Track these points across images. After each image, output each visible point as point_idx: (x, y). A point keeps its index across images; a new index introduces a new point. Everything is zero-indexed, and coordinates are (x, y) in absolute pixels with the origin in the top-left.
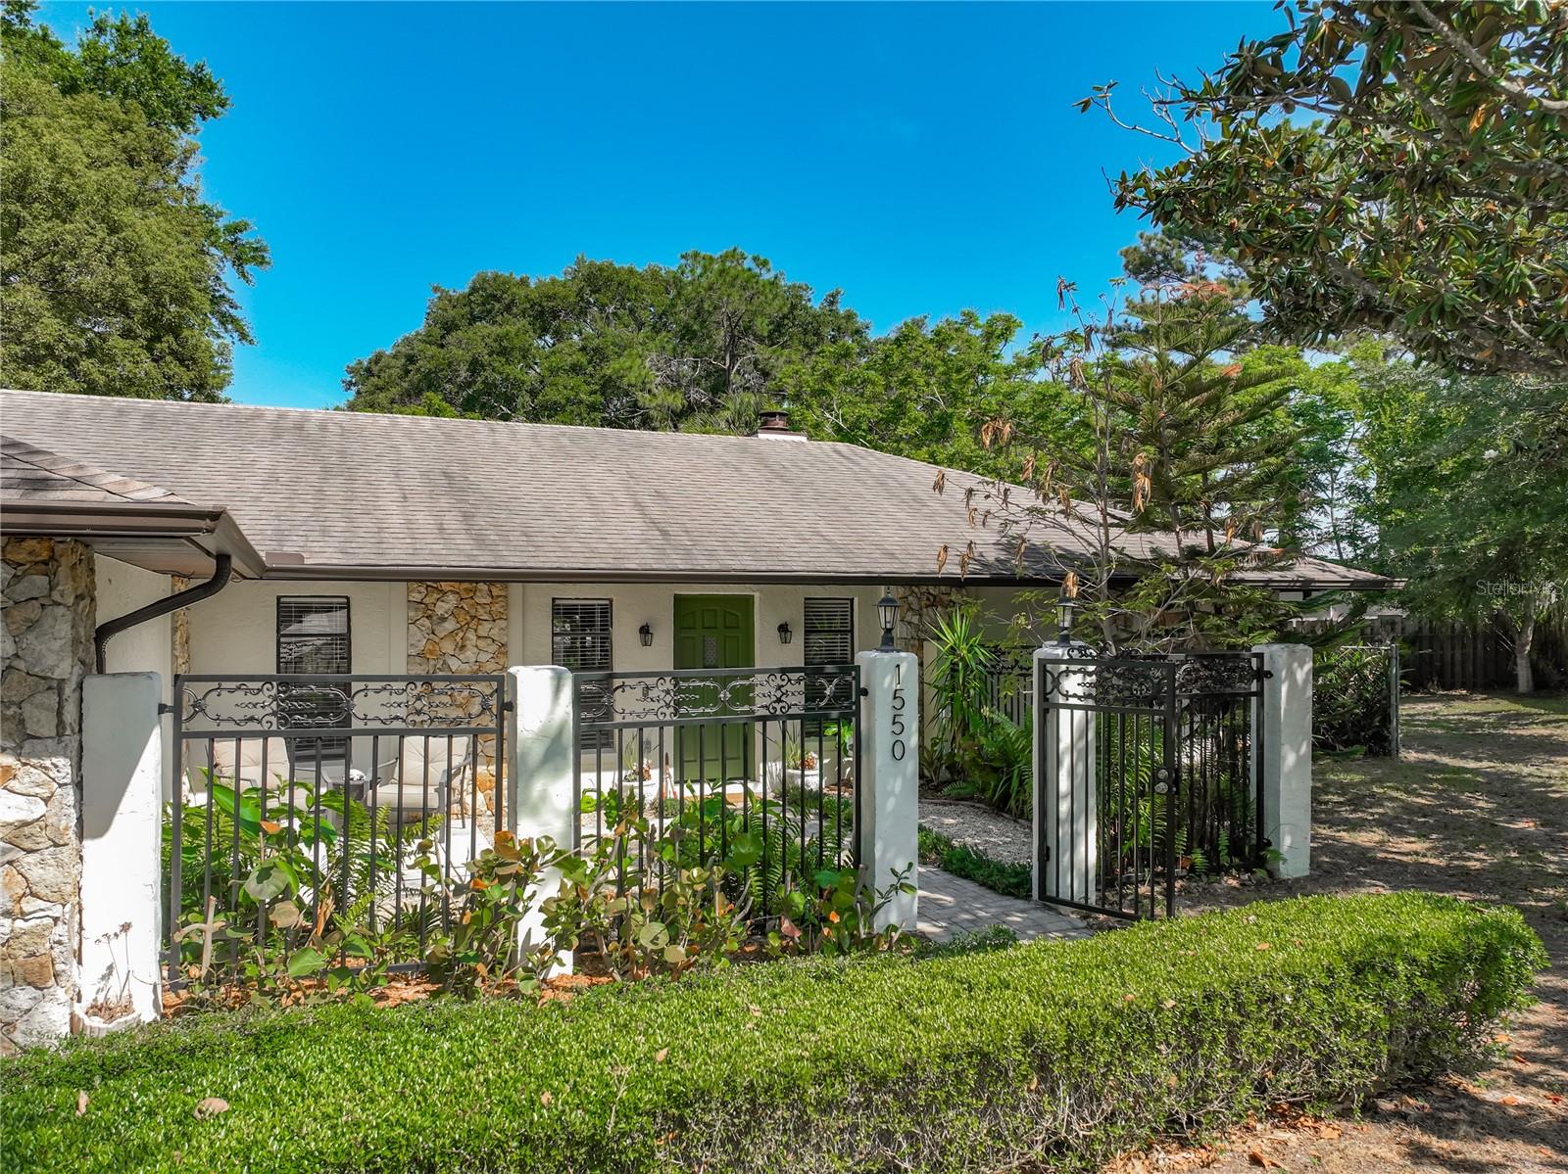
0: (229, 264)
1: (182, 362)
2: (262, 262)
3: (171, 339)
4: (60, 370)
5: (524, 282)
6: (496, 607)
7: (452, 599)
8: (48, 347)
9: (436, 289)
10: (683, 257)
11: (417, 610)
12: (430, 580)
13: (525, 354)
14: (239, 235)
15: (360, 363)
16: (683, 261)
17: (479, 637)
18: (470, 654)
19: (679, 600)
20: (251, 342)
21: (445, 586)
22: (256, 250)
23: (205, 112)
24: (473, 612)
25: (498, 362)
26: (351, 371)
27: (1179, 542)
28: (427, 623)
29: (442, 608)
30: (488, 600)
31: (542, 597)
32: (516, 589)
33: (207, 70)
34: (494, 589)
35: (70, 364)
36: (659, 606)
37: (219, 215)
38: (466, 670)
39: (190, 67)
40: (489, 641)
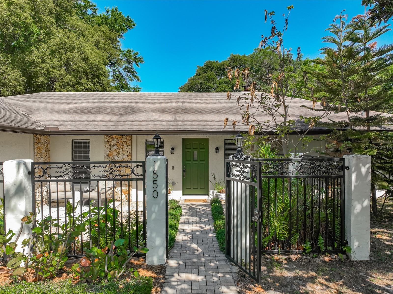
0: (134, 63)
1: (99, 84)
2: (142, 61)
3: (97, 79)
4: (71, 88)
5: (217, 62)
6: (128, 142)
7: (116, 140)
8: (68, 83)
9: (198, 67)
10: (254, 50)
11: (106, 143)
12: (109, 134)
13: (213, 80)
14: (136, 56)
15: (182, 86)
16: (255, 51)
17: (123, 151)
18: (121, 156)
19: (183, 140)
20: (140, 81)
21: (114, 136)
22: (140, 59)
23: (130, 28)
24: (122, 144)
25: (206, 83)
26: (180, 88)
27: (348, 115)
28: (109, 147)
29: (113, 143)
30: (126, 140)
31: (142, 140)
32: (134, 137)
33: (130, 17)
34: (127, 137)
35: (73, 86)
36: (177, 141)
37: (132, 51)
38: (120, 160)
39: (126, 17)
40: (126, 152)
